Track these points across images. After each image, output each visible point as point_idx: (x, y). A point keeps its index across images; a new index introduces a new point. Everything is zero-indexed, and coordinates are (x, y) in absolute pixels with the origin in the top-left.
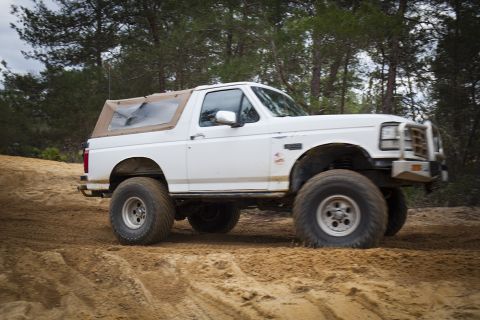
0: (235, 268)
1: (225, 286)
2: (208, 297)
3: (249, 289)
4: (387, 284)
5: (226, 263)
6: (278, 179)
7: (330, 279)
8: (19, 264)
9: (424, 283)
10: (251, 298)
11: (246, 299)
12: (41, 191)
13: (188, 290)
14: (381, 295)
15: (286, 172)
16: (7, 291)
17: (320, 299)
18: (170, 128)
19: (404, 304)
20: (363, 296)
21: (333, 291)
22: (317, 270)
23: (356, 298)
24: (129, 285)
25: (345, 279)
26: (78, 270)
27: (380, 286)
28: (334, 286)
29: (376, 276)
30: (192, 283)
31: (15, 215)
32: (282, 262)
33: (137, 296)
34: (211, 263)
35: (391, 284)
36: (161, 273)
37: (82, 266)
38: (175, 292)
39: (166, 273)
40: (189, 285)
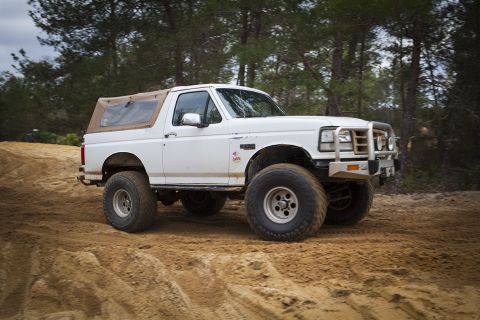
0: (271, 268)
1: (263, 291)
2: (246, 302)
3: (289, 293)
4: (429, 288)
5: (262, 263)
7: (369, 282)
8: (54, 267)
9: (468, 288)
10: (292, 303)
11: (286, 305)
12: (64, 180)
13: (226, 293)
14: (426, 303)
16: (47, 298)
17: (363, 307)
18: (149, 126)
19: (451, 313)
20: (408, 304)
21: (374, 295)
22: (356, 271)
23: (401, 305)
24: (166, 289)
25: (386, 282)
26: (112, 270)
27: (422, 291)
28: (375, 290)
29: (417, 280)
30: (229, 285)
31: (43, 209)
32: (318, 263)
33: (175, 301)
34: (245, 264)
35: (433, 288)
36: (196, 273)
37: (116, 266)
38: (213, 296)
39: (201, 273)
40: (226, 288)
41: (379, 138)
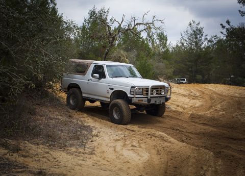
6: (108, 98)
41: (154, 91)
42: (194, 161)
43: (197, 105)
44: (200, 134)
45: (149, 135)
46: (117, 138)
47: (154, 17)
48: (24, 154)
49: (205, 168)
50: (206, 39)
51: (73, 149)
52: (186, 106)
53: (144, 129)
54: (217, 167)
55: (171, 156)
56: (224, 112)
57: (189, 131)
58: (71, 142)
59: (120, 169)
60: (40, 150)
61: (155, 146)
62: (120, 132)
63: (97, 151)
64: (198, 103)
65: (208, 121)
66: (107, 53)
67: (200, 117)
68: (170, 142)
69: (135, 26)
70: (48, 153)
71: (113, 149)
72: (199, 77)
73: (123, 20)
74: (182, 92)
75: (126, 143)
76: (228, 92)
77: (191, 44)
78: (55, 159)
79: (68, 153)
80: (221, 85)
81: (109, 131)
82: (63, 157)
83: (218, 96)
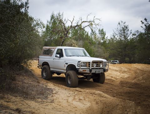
6: (65, 70)
15: (66, 69)
18: (51, 56)
41: (94, 64)
42: (121, 107)
43: (126, 77)
44: (127, 93)
45: (91, 93)
46: (70, 95)
47: (94, 17)
48: (7, 100)
49: (128, 110)
50: (131, 33)
51: (40, 100)
52: (118, 77)
53: (88, 90)
54: (137, 111)
55: (105, 105)
56: (144, 81)
57: (119, 92)
58: (38, 96)
59: (70, 111)
60: (18, 99)
61: (95, 100)
62: (71, 92)
63: (56, 101)
64: (126, 75)
65: (133, 86)
66: (63, 42)
67: (127, 83)
68: (105, 97)
69: (82, 23)
70: (23, 101)
71: (67, 101)
72: (127, 59)
73: (74, 19)
74: (115, 68)
75: (76, 98)
76: (147, 69)
77: (121, 37)
78: (27, 104)
79: (36, 102)
80: (143, 64)
81: (64, 91)
82: (33, 104)
83: (141, 71)
